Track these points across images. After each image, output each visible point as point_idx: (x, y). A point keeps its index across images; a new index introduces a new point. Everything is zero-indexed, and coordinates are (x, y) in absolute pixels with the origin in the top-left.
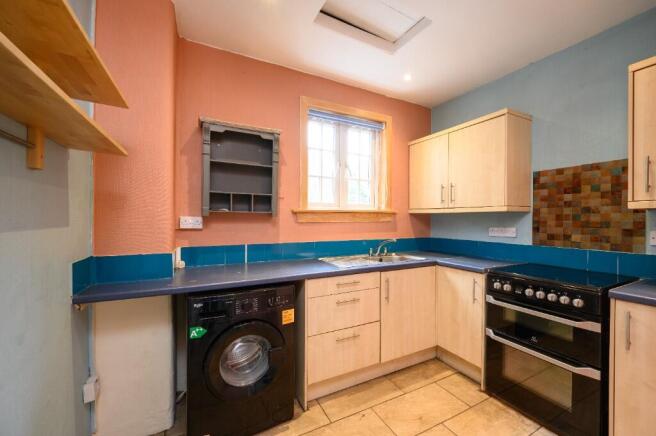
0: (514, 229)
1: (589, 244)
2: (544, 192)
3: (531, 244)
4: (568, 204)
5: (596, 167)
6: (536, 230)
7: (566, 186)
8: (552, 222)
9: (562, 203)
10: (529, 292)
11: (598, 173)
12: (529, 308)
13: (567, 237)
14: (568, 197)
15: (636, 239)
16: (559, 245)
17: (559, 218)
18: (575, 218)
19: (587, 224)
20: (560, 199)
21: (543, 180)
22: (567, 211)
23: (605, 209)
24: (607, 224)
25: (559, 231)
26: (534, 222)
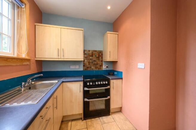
0: (78, 66)
1: (95, 69)
2: (86, 56)
3: (83, 70)
4: (91, 59)
5: (96, 51)
6: (84, 66)
7: (90, 55)
8: (87, 64)
9: (89, 59)
10: (97, 83)
11: (96, 52)
12: (99, 87)
13: (91, 67)
14: (91, 58)
15: (102, 67)
16: (89, 69)
17: (89, 62)
18: (92, 63)
19: (94, 64)
20: (89, 58)
21: (85, 52)
22: (91, 61)
23: (97, 61)
24: (97, 64)
25: (89, 66)
26: (83, 64)
